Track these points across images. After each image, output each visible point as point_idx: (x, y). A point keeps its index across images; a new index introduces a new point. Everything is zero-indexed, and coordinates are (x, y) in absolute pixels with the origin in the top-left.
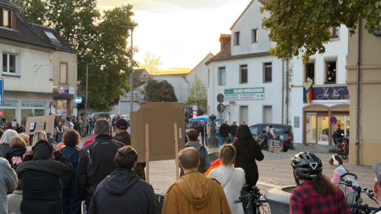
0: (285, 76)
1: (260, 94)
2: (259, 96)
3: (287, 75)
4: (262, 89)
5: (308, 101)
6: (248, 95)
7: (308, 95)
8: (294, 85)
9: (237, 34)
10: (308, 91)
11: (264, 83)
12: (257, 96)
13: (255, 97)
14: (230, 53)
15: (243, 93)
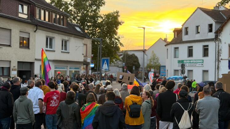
0: (217, 53)
2: (200, 65)
3: (218, 53)
4: (202, 61)
6: (193, 64)
8: (223, 58)
9: (186, 28)
11: (203, 57)
14: (182, 40)
15: (190, 62)
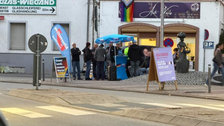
1: (50, 8)
2: (47, 10)
4: (53, 1)
5: (128, 19)
6: (27, 8)
7: (128, 11)
10: (129, 6)
12: (44, 10)
13: (39, 11)
15: (18, 4)
